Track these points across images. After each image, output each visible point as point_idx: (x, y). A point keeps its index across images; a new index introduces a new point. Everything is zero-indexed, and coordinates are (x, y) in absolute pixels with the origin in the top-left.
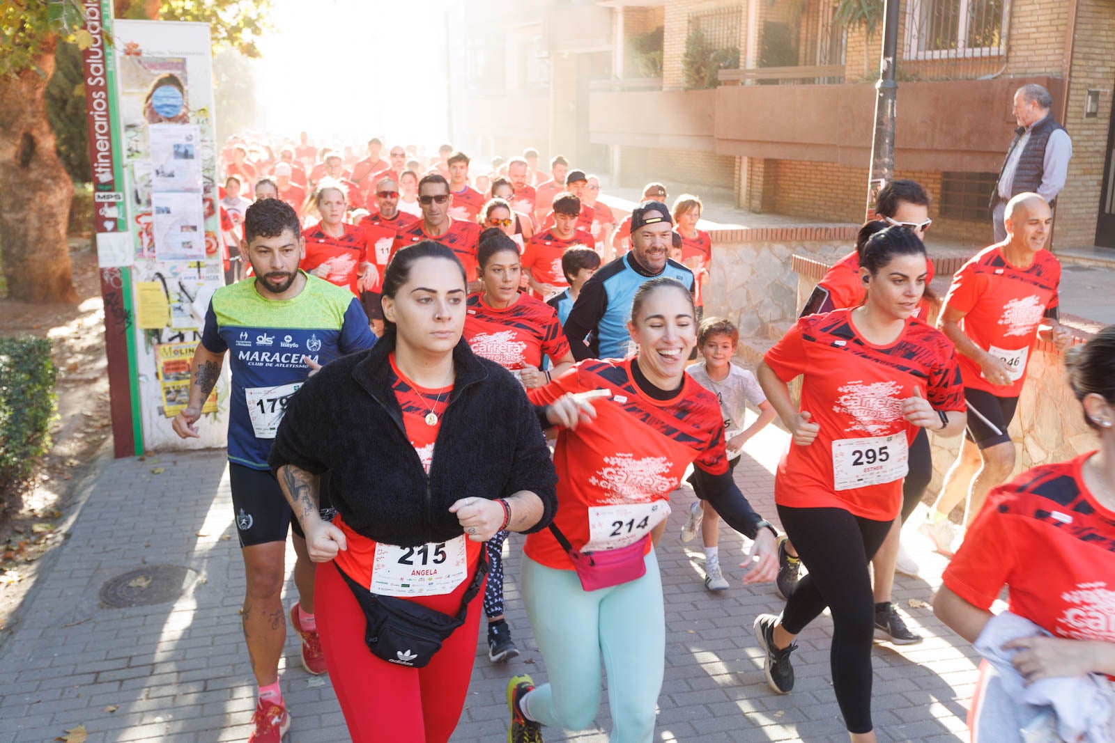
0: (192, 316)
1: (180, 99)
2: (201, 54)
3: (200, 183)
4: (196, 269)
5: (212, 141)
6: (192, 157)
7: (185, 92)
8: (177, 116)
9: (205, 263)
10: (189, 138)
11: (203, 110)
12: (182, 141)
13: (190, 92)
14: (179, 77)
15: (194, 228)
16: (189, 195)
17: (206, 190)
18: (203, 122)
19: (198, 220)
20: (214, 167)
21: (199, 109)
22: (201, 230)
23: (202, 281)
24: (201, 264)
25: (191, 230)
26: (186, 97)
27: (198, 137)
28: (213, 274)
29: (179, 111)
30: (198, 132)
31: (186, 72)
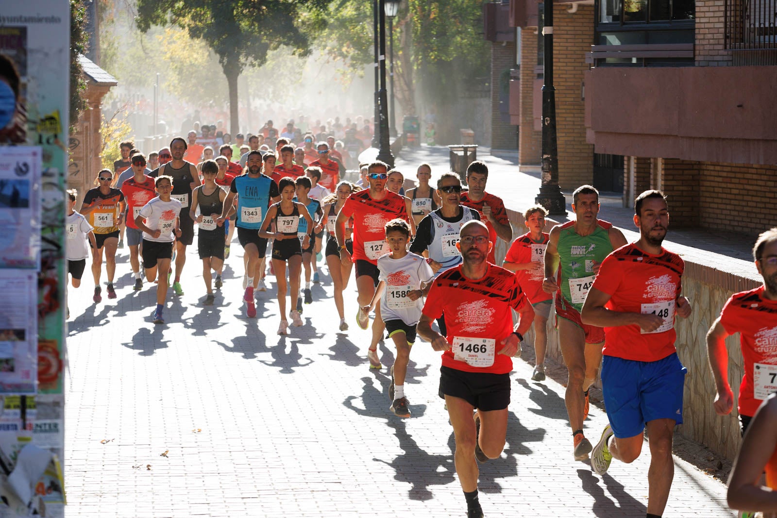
0: (5, 500)
1: (12, 101)
2: (53, 20)
3: (34, 252)
4: (18, 411)
5: (62, 175)
6: (25, 204)
7: (20, 88)
8: (5, 128)
9: (36, 399)
10: (23, 169)
11: (51, 119)
12: (10, 175)
13: (31, 86)
14: (12, 61)
15: (20, 334)
16: (15, 273)
17: (46, 264)
18: (48, 142)
19: (29, 322)
20: (63, 221)
21: (43, 116)
22: (33, 337)
23: (27, 434)
24: (28, 402)
25: (14, 337)
26: (21, 97)
27: (37, 165)
28: (48, 421)
29: (9, 122)
30: (39, 158)
31: (25, 52)
